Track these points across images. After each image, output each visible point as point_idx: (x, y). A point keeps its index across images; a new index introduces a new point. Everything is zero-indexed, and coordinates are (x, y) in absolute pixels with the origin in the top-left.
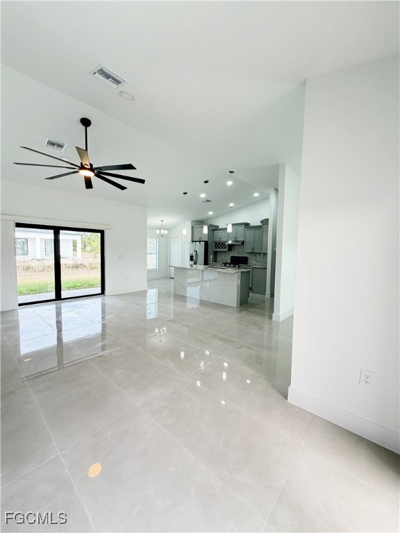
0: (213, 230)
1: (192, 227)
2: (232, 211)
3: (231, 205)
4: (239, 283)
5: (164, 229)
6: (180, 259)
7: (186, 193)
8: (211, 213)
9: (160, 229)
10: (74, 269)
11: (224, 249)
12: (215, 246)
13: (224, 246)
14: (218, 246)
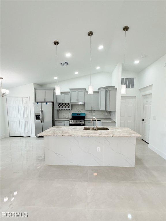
1: (35, 90)
2: (77, 78)
3: (76, 73)
6: (21, 118)
11: (67, 108)
12: (58, 106)
13: (67, 106)
14: (61, 106)
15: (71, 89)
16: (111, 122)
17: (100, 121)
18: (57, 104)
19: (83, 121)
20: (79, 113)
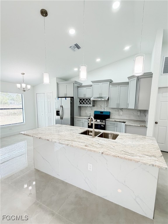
0: (78, 87)
5: (26, 84)
6: (47, 113)
11: (88, 104)
12: (80, 101)
13: (88, 101)
14: (82, 101)
15: (93, 82)
16: (139, 125)
17: (125, 122)
18: (79, 100)
19: (104, 121)
20: (103, 110)
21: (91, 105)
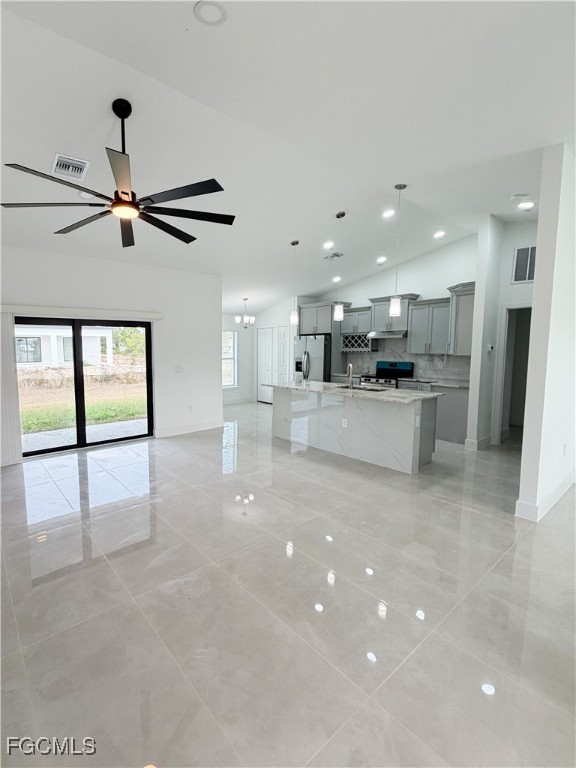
1: (300, 309)
2: (384, 271)
3: (382, 260)
4: (418, 425)
5: (250, 315)
6: (275, 368)
7: (297, 243)
8: (337, 279)
9: (242, 316)
10: (104, 384)
11: (363, 347)
12: (344, 342)
13: (363, 341)
15: (372, 300)
18: (342, 339)
19: (394, 381)
20: (397, 360)
21: (370, 349)
